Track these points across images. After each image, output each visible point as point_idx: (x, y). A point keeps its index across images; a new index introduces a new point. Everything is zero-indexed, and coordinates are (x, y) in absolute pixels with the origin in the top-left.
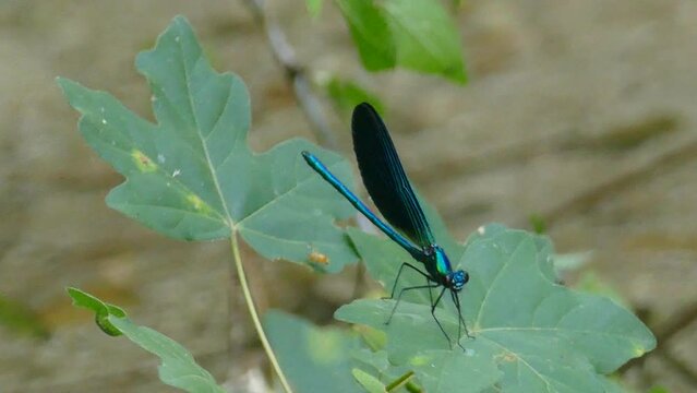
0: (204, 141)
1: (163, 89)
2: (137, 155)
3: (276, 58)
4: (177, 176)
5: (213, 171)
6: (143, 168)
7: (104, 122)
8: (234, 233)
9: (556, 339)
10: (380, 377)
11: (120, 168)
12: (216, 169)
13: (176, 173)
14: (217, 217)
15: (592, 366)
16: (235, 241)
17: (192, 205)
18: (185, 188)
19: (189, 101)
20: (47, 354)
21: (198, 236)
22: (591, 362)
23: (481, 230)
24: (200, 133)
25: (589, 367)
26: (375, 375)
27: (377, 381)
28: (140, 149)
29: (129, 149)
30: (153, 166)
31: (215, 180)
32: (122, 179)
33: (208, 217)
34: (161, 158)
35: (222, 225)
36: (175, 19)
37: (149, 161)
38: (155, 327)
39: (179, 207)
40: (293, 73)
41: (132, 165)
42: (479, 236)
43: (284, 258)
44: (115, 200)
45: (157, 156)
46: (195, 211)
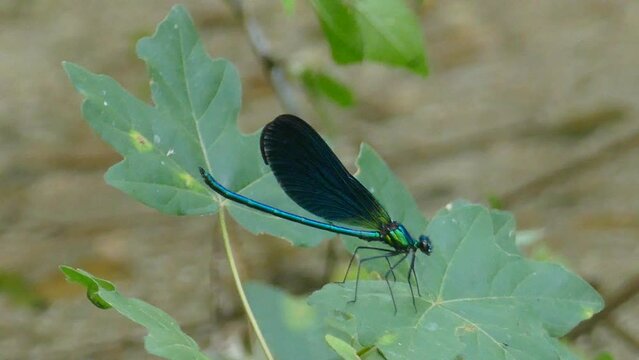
0: (197, 122)
1: (161, 73)
2: (135, 136)
3: (254, 50)
4: (171, 155)
5: (204, 151)
6: (139, 147)
7: (105, 104)
8: (221, 210)
9: (512, 307)
10: (352, 342)
11: (118, 147)
12: (207, 148)
13: (170, 152)
14: (208, 194)
15: (546, 332)
16: (222, 216)
17: (184, 182)
18: (178, 166)
19: (184, 84)
20: (46, 323)
21: (189, 212)
22: (545, 326)
23: (449, 207)
24: (194, 114)
25: (542, 333)
26: (347, 342)
27: (349, 346)
28: (138, 129)
29: (128, 130)
30: (149, 145)
31: (206, 158)
32: (120, 158)
33: (198, 194)
34: (157, 138)
35: (211, 202)
36: (173, 8)
37: (145, 140)
38: (145, 299)
39: (173, 185)
40: (269, 64)
41: (129, 144)
42: (447, 211)
43: (268, 233)
44: (112, 177)
45: (153, 136)
46: (186, 188)
